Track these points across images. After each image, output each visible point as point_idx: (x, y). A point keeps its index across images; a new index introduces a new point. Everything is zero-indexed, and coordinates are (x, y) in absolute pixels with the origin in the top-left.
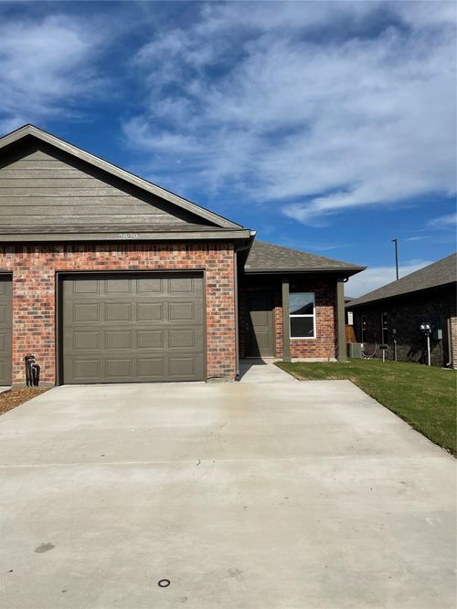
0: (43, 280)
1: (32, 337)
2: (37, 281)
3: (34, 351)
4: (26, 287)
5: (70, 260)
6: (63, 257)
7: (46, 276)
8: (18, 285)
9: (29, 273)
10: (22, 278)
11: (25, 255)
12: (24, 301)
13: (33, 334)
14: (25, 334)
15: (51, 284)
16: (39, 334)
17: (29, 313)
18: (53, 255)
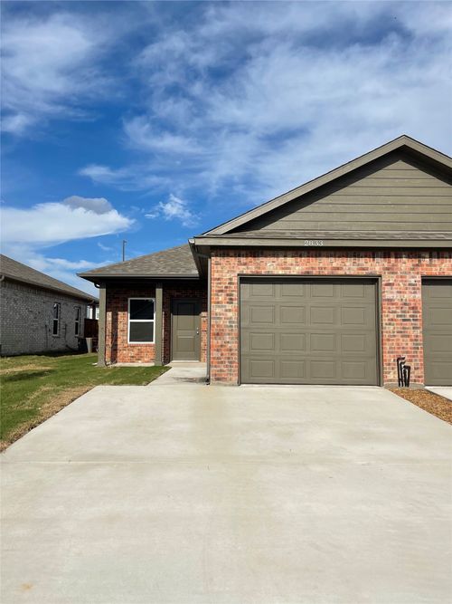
0: (410, 285)
1: (401, 339)
2: (405, 285)
3: (404, 352)
4: (395, 291)
5: (435, 265)
6: (428, 263)
7: (412, 281)
8: (387, 288)
9: (397, 277)
10: (391, 282)
11: (393, 260)
12: (393, 304)
13: (402, 336)
14: (394, 336)
15: (418, 289)
16: (408, 336)
17: (397, 316)
18: (419, 261)
